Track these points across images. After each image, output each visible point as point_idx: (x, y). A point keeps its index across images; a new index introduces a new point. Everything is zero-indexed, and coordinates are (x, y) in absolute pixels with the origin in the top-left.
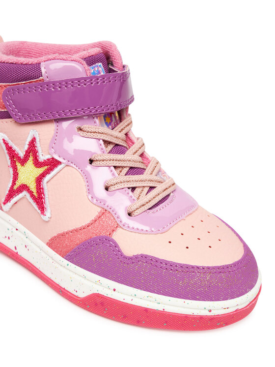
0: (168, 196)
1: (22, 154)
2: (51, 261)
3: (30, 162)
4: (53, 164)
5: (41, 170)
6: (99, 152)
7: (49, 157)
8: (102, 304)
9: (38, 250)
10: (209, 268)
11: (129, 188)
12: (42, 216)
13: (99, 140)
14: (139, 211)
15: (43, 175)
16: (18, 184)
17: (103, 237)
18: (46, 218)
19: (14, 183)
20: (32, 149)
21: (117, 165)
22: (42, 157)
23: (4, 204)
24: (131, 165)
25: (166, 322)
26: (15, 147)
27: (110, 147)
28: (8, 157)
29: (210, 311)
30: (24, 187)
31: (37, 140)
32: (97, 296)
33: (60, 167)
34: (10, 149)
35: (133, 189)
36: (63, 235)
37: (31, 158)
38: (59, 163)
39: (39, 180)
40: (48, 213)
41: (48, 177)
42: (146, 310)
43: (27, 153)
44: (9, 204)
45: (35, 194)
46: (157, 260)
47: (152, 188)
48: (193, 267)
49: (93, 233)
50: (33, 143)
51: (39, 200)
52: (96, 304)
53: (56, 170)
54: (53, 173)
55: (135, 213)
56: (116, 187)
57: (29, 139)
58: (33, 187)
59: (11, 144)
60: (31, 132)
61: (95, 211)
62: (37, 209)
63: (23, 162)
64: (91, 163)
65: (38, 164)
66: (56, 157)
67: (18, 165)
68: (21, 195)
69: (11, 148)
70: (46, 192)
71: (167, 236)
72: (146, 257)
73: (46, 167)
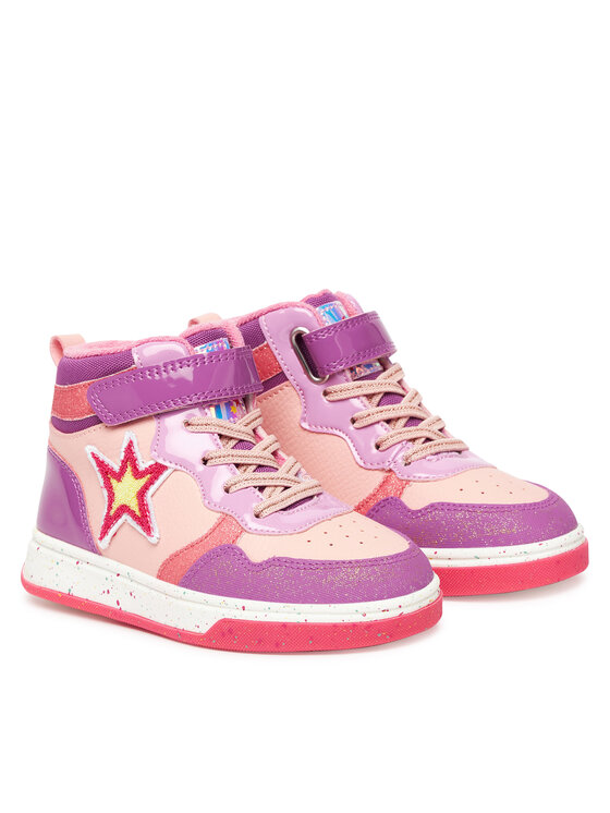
0: (311, 497)
1: (116, 468)
2: (164, 596)
3: (129, 473)
4: (157, 470)
5: (142, 482)
6: (213, 448)
7: (152, 462)
8: (230, 631)
9: (147, 590)
10: (357, 561)
11: (255, 487)
12: (149, 538)
13: (213, 433)
14: (268, 511)
15: (146, 488)
16: (115, 506)
17: (225, 545)
18: (153, 540)
19: (110, 507)
20: (130, 457)
21: (239, 462)
22: (143, 466)
23: (101, 539)
24: (258, 462)
25: (311, 639)
26: (107, 461)
27: (233, 443)
28: (99, 476)
29: (365, 615)
30: (124, 509)
31: (135, 444)
32: (224, 621)
33: (166, 473)
34: (101, 464)
35: (262, 489)
36: (176, 555)
37: (129, 469)
38: (164, 468)
39: (141, 494)
40: (156, 533)
41: (152, 489)
42: (284, 625)
43: (124, 464)
44: (107, 538)
45: (138, 513)
46: (292, 561)
47: (286, 488)
48: (337, 563)
49: (212, 544)
50: (129, 449)
51: (143, 520)
52: (223, 635)
53: (162, 478)
54: (158, 483)
55: (264, 514)
56: (238, 486)
57: (125, 445)
58: (134, 506)
59: (102, 457)
60: (127, 434)
61: (214, 518)
62: (142, 532)
63: (119, 476)
64: (205, 464)
65: (138, 474)
66: (161, 461)
67: (114, 482)
68: (120, 521)
69: (103, 462)
70: (151, 508)
71: (306, 536)
72: (279, 559)
73: (149, 476)
